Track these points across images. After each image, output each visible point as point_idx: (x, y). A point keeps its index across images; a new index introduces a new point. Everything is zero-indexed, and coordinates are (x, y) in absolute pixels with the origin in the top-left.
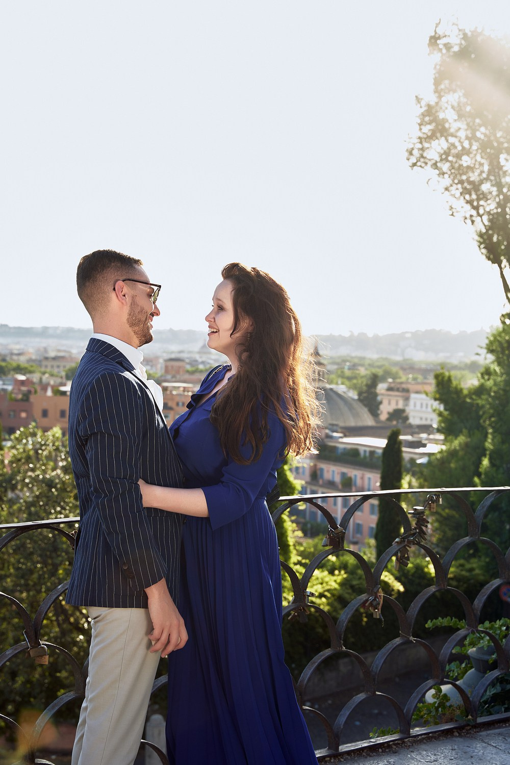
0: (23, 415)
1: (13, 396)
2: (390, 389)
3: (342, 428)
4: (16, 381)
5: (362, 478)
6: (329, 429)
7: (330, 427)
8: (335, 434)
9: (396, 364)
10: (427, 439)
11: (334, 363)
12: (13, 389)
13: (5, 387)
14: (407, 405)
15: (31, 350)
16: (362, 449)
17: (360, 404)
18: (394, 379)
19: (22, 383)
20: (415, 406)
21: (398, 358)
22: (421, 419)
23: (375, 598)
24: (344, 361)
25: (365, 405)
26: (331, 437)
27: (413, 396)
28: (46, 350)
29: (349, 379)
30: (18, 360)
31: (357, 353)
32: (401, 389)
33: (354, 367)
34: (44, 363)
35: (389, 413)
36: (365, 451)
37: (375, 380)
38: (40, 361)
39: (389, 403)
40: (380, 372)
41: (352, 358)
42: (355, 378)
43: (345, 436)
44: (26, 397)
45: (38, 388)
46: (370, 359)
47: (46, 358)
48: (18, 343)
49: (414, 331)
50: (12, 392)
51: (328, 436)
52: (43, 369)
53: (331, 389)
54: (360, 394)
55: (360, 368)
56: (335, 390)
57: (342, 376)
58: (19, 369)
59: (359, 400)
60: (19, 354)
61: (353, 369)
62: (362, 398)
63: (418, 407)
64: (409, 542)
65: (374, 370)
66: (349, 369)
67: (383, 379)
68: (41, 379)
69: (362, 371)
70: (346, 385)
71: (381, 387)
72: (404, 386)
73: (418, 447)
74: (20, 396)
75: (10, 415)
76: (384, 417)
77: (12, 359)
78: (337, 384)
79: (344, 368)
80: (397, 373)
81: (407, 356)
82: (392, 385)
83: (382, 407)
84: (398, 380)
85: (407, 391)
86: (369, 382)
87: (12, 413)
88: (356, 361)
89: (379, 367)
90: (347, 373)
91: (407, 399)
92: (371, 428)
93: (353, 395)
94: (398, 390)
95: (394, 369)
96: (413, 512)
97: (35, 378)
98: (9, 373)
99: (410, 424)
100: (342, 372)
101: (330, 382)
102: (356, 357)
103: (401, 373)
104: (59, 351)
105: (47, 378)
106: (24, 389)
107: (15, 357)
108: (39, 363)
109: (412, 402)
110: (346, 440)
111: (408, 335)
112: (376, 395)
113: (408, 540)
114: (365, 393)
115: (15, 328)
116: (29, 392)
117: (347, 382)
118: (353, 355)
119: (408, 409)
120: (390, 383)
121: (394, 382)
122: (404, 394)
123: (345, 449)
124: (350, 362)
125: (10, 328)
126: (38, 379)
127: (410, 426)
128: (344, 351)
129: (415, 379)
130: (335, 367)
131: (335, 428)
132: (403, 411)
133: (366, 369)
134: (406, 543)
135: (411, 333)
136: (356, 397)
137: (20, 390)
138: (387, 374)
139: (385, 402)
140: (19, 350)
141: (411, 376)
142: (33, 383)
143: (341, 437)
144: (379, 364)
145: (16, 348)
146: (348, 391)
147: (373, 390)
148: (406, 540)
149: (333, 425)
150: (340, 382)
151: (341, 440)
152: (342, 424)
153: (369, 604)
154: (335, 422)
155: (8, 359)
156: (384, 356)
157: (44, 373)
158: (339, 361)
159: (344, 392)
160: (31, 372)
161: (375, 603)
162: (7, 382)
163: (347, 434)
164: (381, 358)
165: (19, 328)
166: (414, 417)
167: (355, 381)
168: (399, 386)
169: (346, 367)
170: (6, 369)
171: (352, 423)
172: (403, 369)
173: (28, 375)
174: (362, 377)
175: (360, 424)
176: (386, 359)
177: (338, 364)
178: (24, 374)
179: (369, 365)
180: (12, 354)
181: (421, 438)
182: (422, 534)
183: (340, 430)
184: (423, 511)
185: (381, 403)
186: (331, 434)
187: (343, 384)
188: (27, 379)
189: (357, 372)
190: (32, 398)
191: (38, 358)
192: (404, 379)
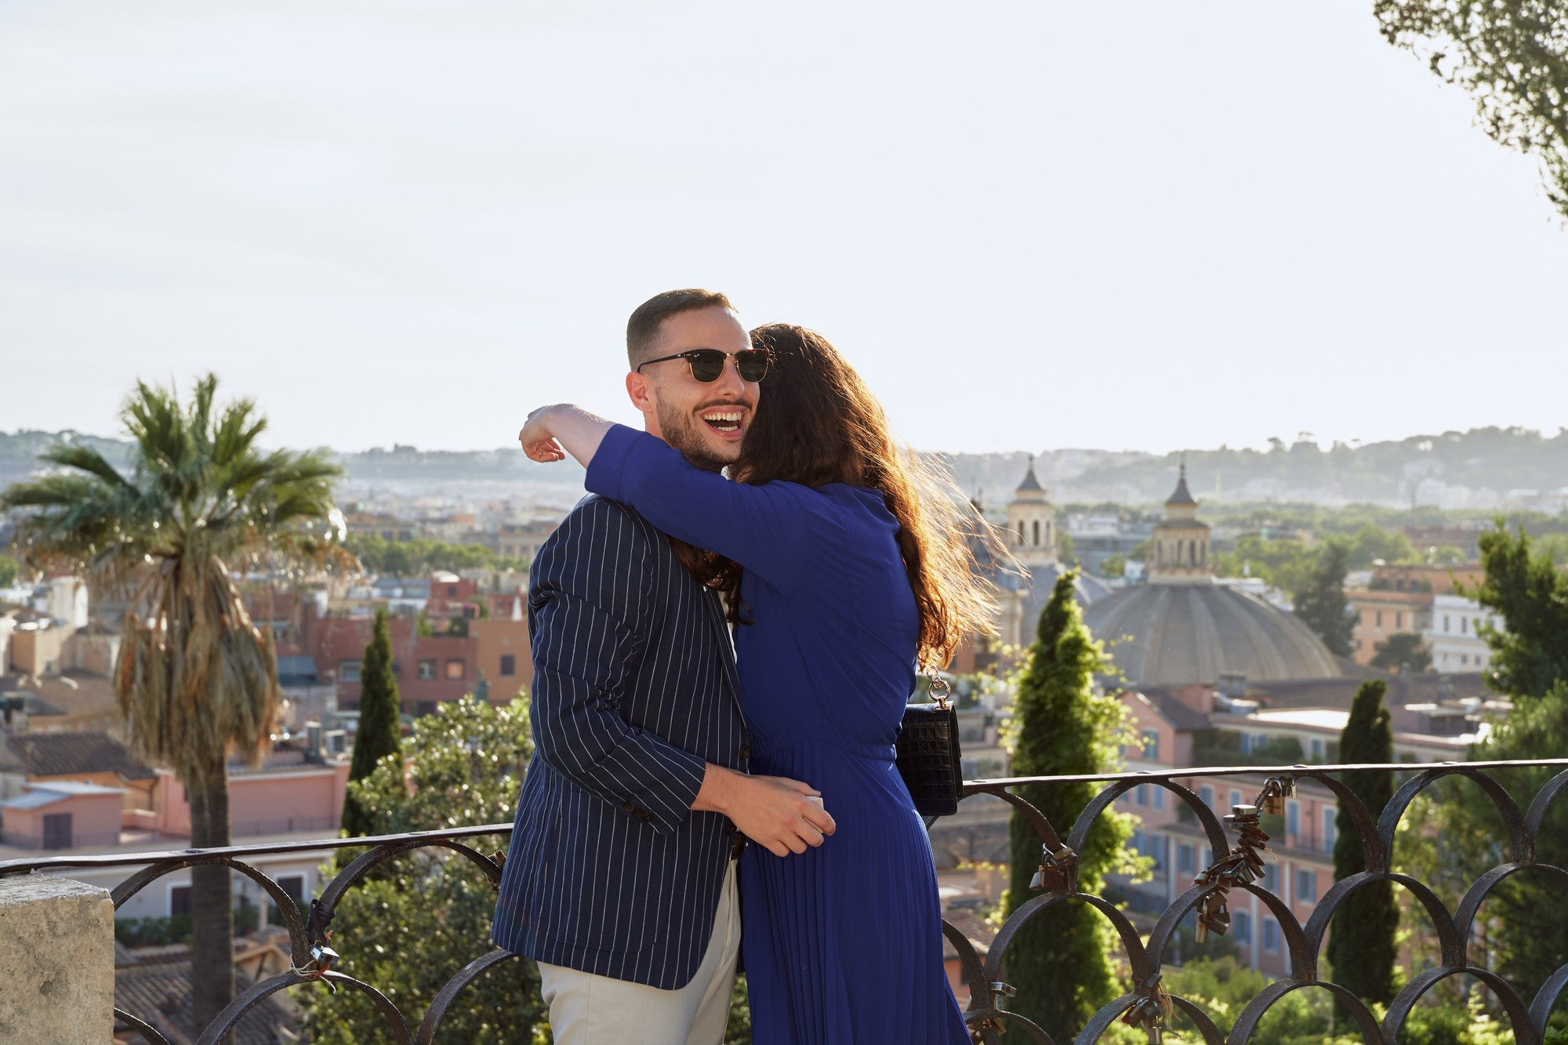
0: (455, 670)
1: (429, 622)
2: (1378, 585)
3: (1255, 686)
4: (436, 586)
5: (1311, 814)
6: (1221, 690)
7: (1224, 683)
8: (1237, 703)
9: (1395, 519)
10: (1476, 712)
11: (1231, 523)
12: (428, 607)
13: (409, 602)
14: (1426, 625)
15: (471, 510)
16: (1307, 740)
17: (1302, 625)
18: (1387, 559)
19: (451, 590)
20: (1447, 628)
21: (1401, 505)
22: (1464, 659)
23: (1150, 1000)
24: (1260, 516)
25: (1315, 628)
26: (1227, 710)
27: (1440, 600)
28: (507, 508)
29: (1272, 561)
30: (441, 534)
31: (1289, 495)
32: (1407, 585)
33: (1284, 530)
34: (504, 541)
35: (1377, 646)
36: (1316, 744)
37: (1337, 563)
38: (494, 536)
39: (1379, 623)
40: (1353, 542)
41: (1279, 507)
42: (1288, 558)
43: (1264, 706)
44: (461, 628)
45: (490, 605)
46: (1325, 509)
47: (510, 529)
48: (440, 493)
49: (1438, 432)
50: (425, 614)
51: (1218, 708)
52: (501, 557)
53: (1225, 588)
54: (1299, 600)
55: (1299, 532)
56: (1234, 588)
57: (1255, 554)
58: (439, 558)
59: (1298, 613)
60: (443, 521)
61: (1282, 537)
62: (1304, 608)
63: (1455, 629)
64: (1225, 881)
65: (1336, 539)
66: (1271, 536)
67: (1361, 560)
68: (496, 579)
69: (1307, 541)
70: (1264, 577)
71: (1356, 580)
72: (1416, 576)
73: (1456, 732)
74: (446, 625)
75: (421, 671)
76: (1364, 656)
77: (423, 532)
78: (1241, 574)
79: (1258, 534)
80: (1397, 543)
81: (1422, 500)
82: (1385, 575)
83: (1358, 631)
84: (1401, 562)
85: (1426, 589)
86: (1324, 570)
87: (426, 667)
88: (1289, 514)
89: (1350, 529)
90: (1269, 546)
91: (1425, 610)
92: (1331, 684)
93: (1283, 601)
94: (1400, 586)
95: (1390, 534)
96: (1233, 816)
97: (483, 577)
98: (418, 570)
99: (1434, 671)
100: (1255, 544)
101: (1224, 572)
102: (1288, 506)
103: (1408, 543)
104: (540, 509)
105: (512, 576)
106: (455, 605)
107: (433, 529)
108: (492, 539)
109: (1438, 619)
110: (1265, 716)
111: (1426, 446)
112: (1342, 601)
113: (1222, 876)
114: (1312, 595)
115: (431, 455)
116: (468, 612)
117: (1266, 570)
118: (1283, 500)
119: (1425, 634)
120: (1380, 568)
121: (1389, 567)
122: (1416, 596)
123: (1262, 739)
124: (1274, 518)
125: (420, 456)
126: (490, 579)
127: (1435, 677)
128: (1257, 491)
129: (1445, 557)
130: (1237, 531)
131: (1236, 685)
132: (1416, 639)
133: (1316, 536)
134: (1217, 882)
135: (1433, 439)
136: (1291, 608)
137: (444, 608)
138: (1372, 546)
139: (1368, 618)
140: (440, 509)
141: (1432, 550)
142: (475, 589)
143: (1254, 710)
144: (1348, 521)
145: (434, 505)
146: (1271, 591)
147: (1334, 588)
148: (1218, 876)
149: (1230, 678)
150: (1247, 570)
151: (1252, 717)
152: (1253, 676)
153: (1137, 1013)
154: (1236, 673)
155: (415, 532)
156: (1363, 501)
157: (504, 566)
158: (1246, 515)
159: (1260, 596)
160: (471, 564)
161: (1149, 1011)
162: (411, 591)
163: (1268, 701)
164: (1357, 506)
165: (442, 454)
166: (1445, 656)
167: (1286, 567)
168: (1401, 576)
169: (1264, 531)
170: (409, 558)
171: (1282, 673)
172: (1413, 532)
173: (464, 573)
174: (1308, 555)
175: (1301, 675)
176: (1369, 508)
177: (1242, 524)
178: (455, 571)
179: (1324, 524)
180: (424, 521)
181: (1464, 707)
182: (1253, 864)
183: (1248, 693)
184: (1255, 812)
185: (1356, 619)
186: (1226, 701)
187: (1254, 574)
188: (463, 582)
189: (1295, 543)
190: (475, 629)
191: (489, 528)
192: (1416, 558)
